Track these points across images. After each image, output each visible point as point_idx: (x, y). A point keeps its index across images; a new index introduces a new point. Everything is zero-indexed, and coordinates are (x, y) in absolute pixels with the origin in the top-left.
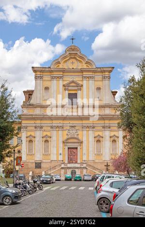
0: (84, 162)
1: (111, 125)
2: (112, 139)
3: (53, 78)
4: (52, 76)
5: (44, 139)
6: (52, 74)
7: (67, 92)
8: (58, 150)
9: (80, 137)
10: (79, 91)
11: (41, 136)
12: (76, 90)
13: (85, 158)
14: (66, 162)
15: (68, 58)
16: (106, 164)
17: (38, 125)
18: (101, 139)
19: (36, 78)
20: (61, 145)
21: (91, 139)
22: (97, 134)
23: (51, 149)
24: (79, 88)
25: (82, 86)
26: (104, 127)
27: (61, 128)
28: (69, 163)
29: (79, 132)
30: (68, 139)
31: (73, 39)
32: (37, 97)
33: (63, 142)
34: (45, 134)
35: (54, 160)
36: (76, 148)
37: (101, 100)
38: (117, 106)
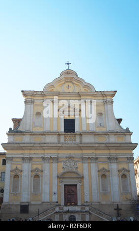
0: (85, 204)
1: (119, 156)
2: (121, 173)
5: (34, 173)
6: (45, 98)
8: (51, 188)
9: (79, 171)
11: (30, 170)
13: (87, 199)
14: (63, 203)
15: (63, 82)
16: (116, 208)
17: (26, 156)
18: (107, 173)
19: (26, 102)
20: (55, 181)
21: (94, 173)
22: (101, 167)
23: (42, 186)
26: (109, 158)
27: (56, 159)
28: (66, 205)
29: (79, 165)
30: (64, 173)
31: (68, 64)
32: (26, 124)
33: (58, 177)
34: (35, 166)
35: (46, 201)
36: (76, 185)
37: (103, 127)
38: (124, 133)
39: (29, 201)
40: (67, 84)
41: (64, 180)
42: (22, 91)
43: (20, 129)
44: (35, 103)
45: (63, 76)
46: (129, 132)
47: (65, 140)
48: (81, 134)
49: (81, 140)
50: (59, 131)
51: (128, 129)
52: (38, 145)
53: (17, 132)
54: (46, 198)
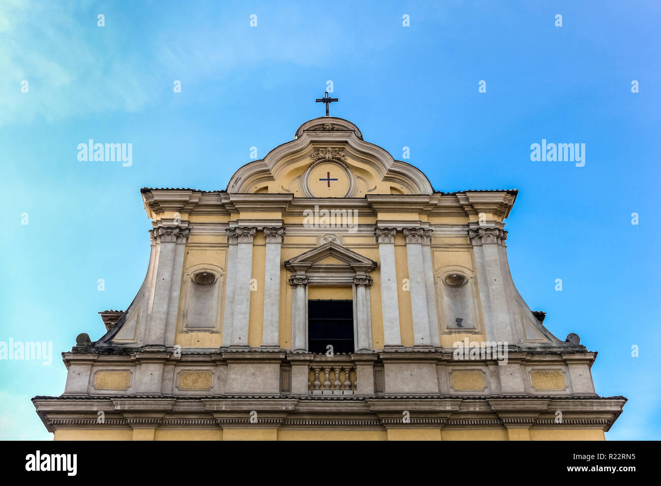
3: (235, 234)
4: (232, 226)
6: (234, 217)
7: (302, 296)
10: (361, 290)
12: (347, 286)
15: (308, 161)
24: (361, 274)
25: (375, 267)
31: (327, 101)
37: (472, 331)
38: (560, 355)
40: (322, 170)
42: (145, 191)
43: (123, 337)
44: (192, 239)
45: (306, 139)
46: (583, 351)
47: (312, 386)
48: (378, 362)
49: (378, 386)
50: (288, 347)
51: (573, 336)
52: (195, 406)
53: (110, 351)
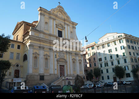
2: (79, 62)
3: (50, 18)
5: (45, 57)
6: (50, 15)
9: (65, 58)
10: (63, 30)
11: (43, 54)
17: (41, 46)
18: (75, 61)
19: (41, 14)
20: (56, 63)
21: (71, 60)
22: (73, 57)
23: (49, 65)
25: (65, 28)
26: (76, 54)
29: (65, 55)
33: (57, 60)
34: (45, 53)
35: (52, 73)
36: (64, 66)
39: (43, 73)
40: (59, 13)
41: (59, 62)
42: (40, 7)
44: (45, 16)
53: (36, 30)
54: (52, 72)
